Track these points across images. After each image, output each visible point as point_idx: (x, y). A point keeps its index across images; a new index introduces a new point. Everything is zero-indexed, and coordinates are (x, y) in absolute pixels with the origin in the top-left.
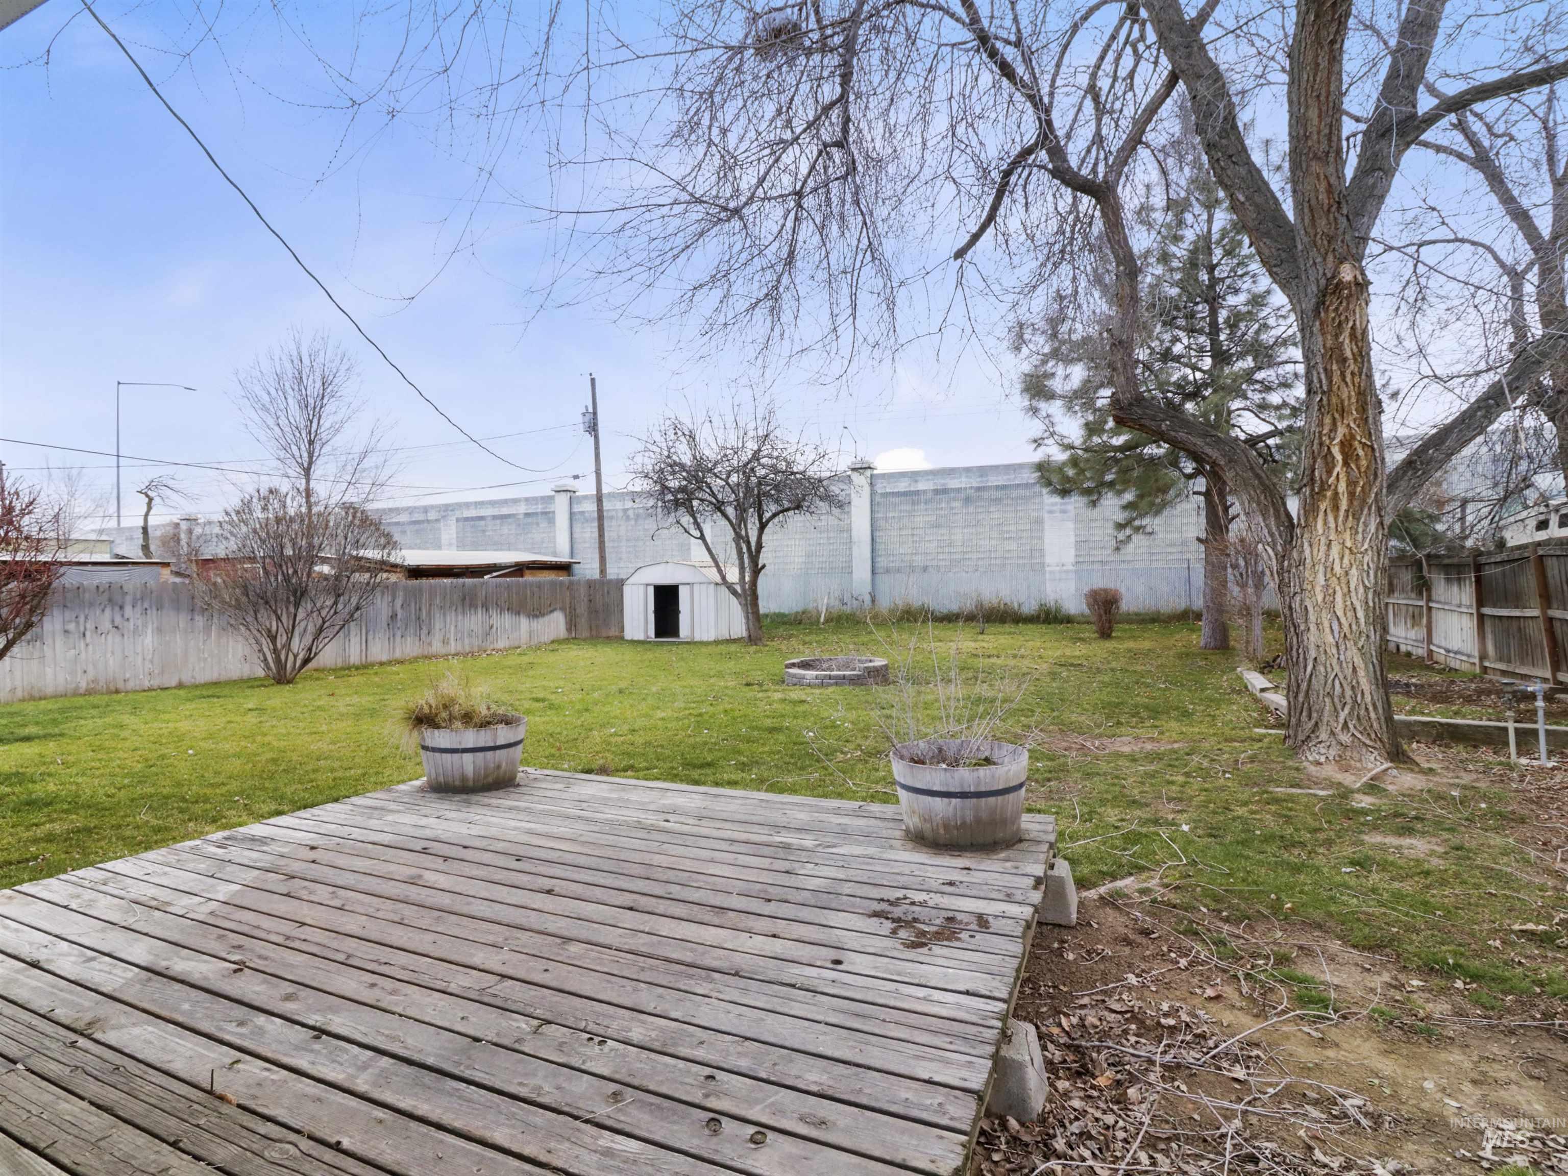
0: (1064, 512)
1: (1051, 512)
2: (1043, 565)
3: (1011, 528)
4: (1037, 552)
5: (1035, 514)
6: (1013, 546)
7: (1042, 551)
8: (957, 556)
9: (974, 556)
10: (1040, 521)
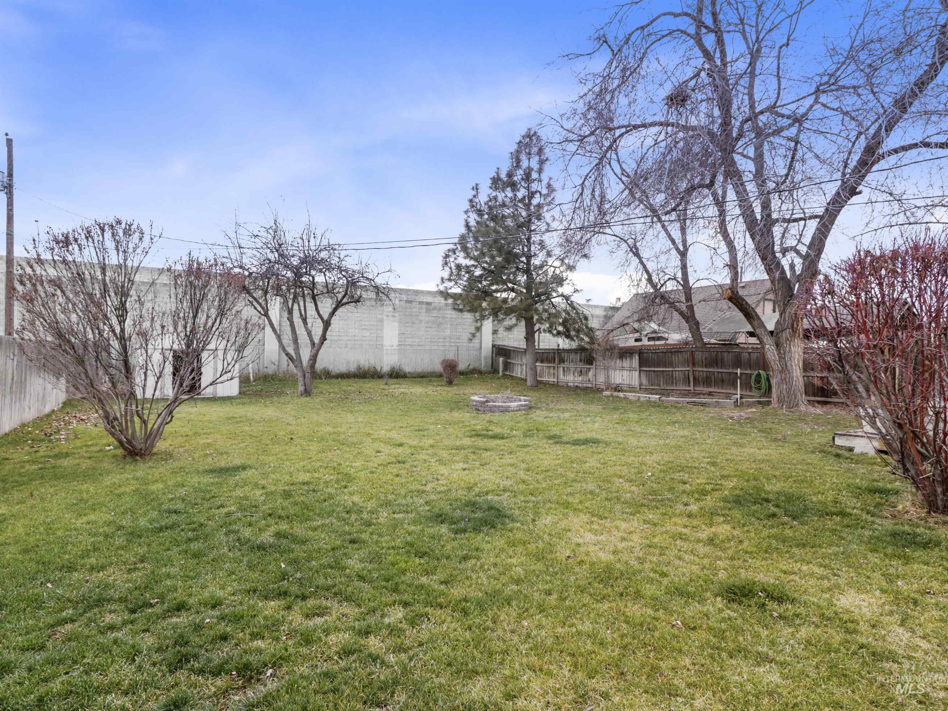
0: (394, 316)
1: (387, 316)
2: (382, 345)
3: (366, 323)
4: (380, 338)
5: (379, 316)
6: (367, 334)
7: (382, 337)
8: (335, 338)
9: (346, 338)
10: (382, 321)
